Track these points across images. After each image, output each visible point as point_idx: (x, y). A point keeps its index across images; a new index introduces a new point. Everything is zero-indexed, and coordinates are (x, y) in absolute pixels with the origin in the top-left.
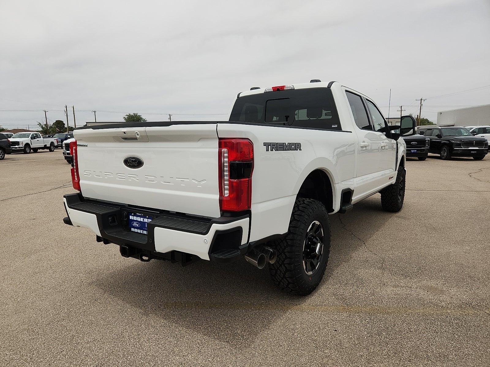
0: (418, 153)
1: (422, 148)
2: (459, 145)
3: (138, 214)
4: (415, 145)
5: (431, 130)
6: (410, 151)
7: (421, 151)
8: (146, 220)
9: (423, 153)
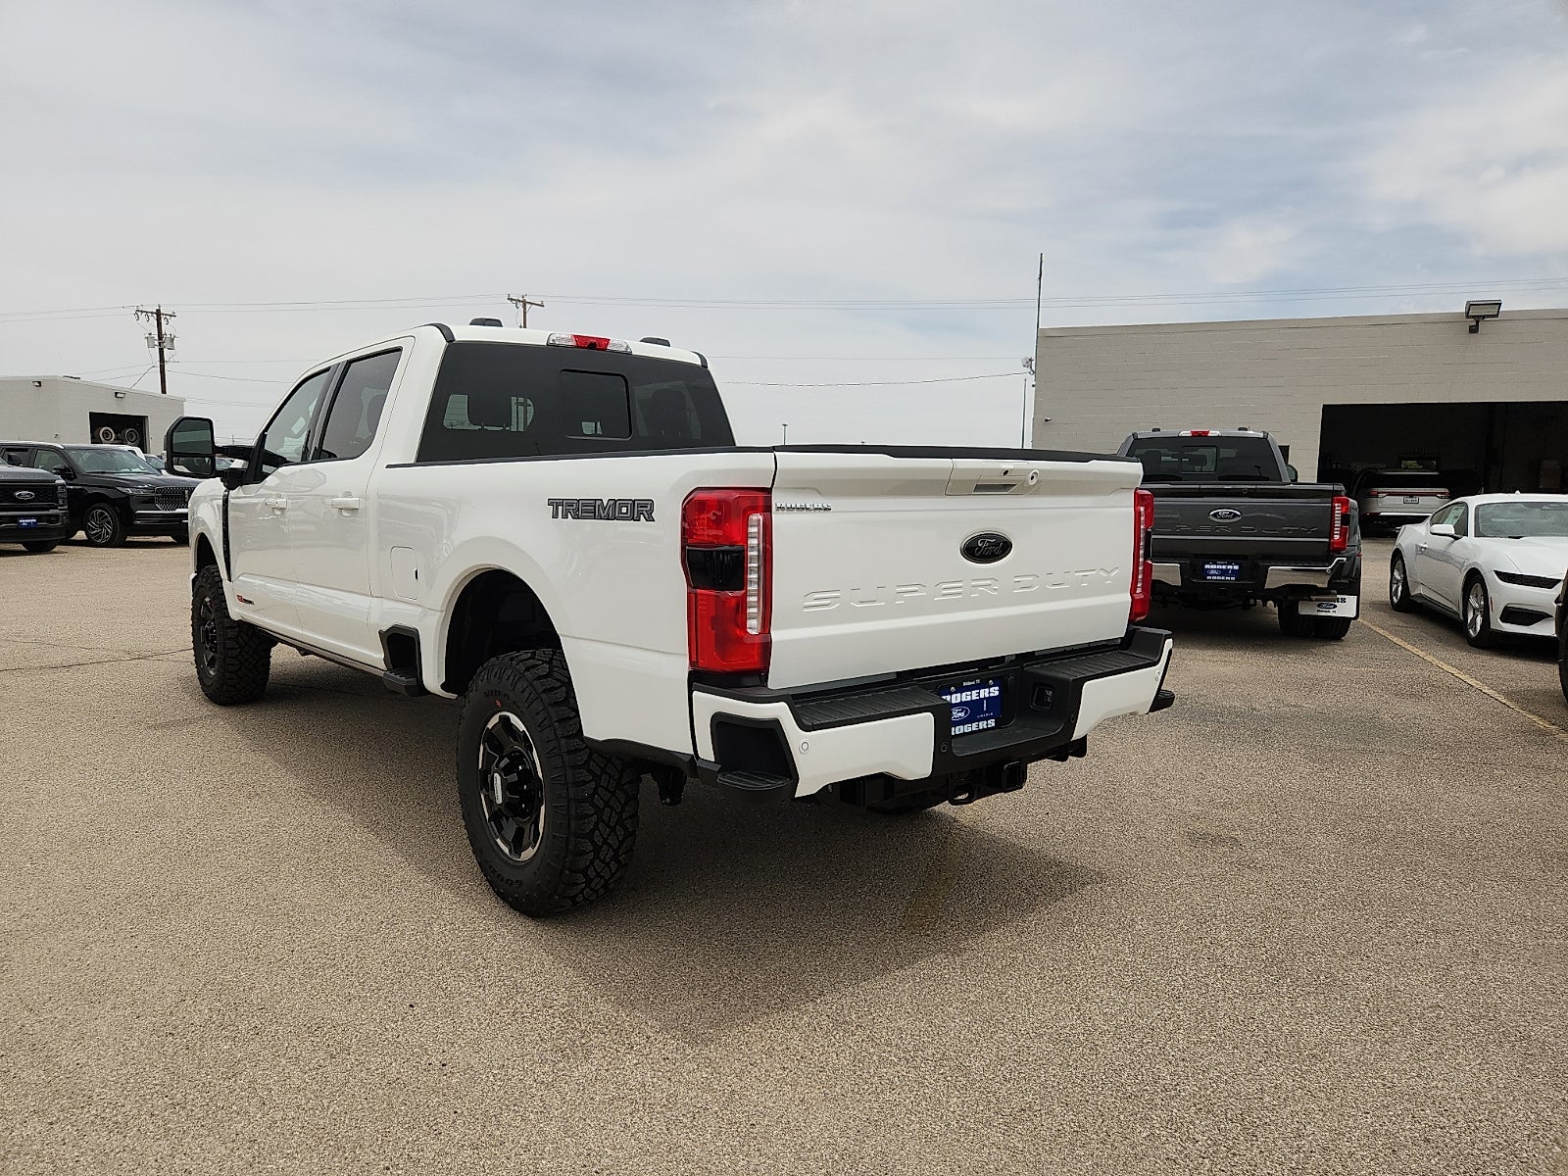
0: (42, 528)
1: (51, 512)
2: (149, 502)
3: (969, 683)
4: (29, 501)
5: (26, 450)
6: (16, 522)
7: (49, 521)
8: (984, 693)
9: (55, 529)
